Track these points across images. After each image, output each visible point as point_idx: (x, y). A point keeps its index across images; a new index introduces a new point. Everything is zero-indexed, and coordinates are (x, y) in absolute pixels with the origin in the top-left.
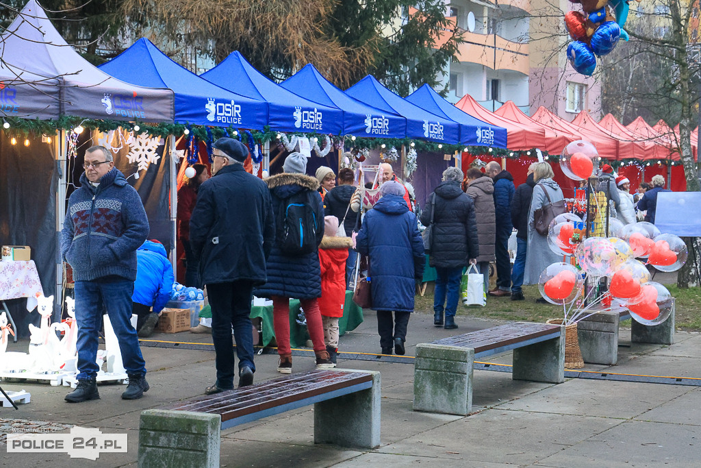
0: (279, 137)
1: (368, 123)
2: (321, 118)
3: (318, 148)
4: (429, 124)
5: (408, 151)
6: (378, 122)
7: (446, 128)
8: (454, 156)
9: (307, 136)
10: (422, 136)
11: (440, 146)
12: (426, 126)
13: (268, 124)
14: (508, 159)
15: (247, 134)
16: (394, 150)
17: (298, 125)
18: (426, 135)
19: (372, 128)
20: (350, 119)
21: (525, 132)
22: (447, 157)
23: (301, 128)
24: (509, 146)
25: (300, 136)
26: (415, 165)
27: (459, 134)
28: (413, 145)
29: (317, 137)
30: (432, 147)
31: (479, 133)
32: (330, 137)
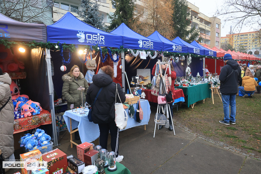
0: (128, 50)
1: (174, 47)
2: (153, 44)
3: (150, 56)
4: (195, 49)
5: (188, 57)
6: (178, 47)
7: (201, 50)
8: (203, 59)
9: (145, 51)
10: (193, 52)
11: (199, 56)
12: (194, 50)
13: (123, 45)
14: (217, 59)
15: (108, 49)
16: (184, 57)
17: (141, 46)
18: (195, 52)
19: (175, 49)
20: (166, 45)
21: (220, 53)
22: (201, 59)
23: (142, 48)
24: (217, 56)
25: (141, 51)
26: (191, 61)
27: (204, 52)
28: (190, 55)
29: (150, 51)
30: (197, 56)
31: (210, 52)
32: (157, 52)
